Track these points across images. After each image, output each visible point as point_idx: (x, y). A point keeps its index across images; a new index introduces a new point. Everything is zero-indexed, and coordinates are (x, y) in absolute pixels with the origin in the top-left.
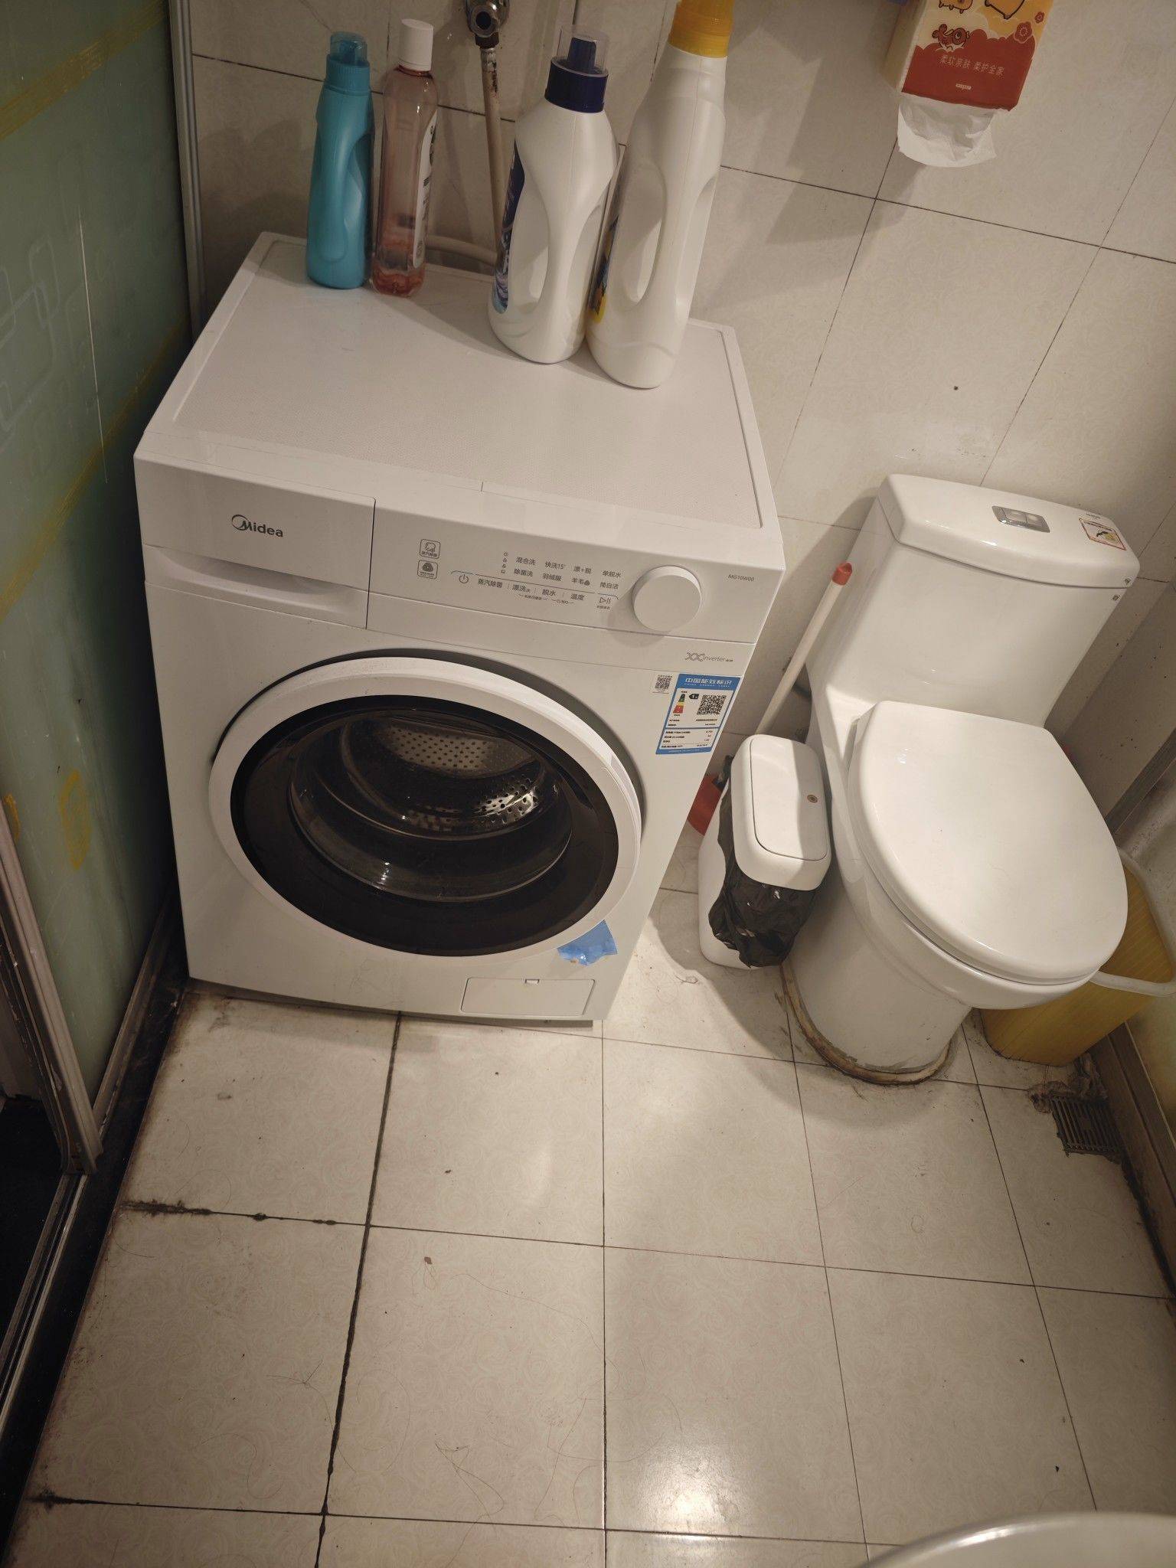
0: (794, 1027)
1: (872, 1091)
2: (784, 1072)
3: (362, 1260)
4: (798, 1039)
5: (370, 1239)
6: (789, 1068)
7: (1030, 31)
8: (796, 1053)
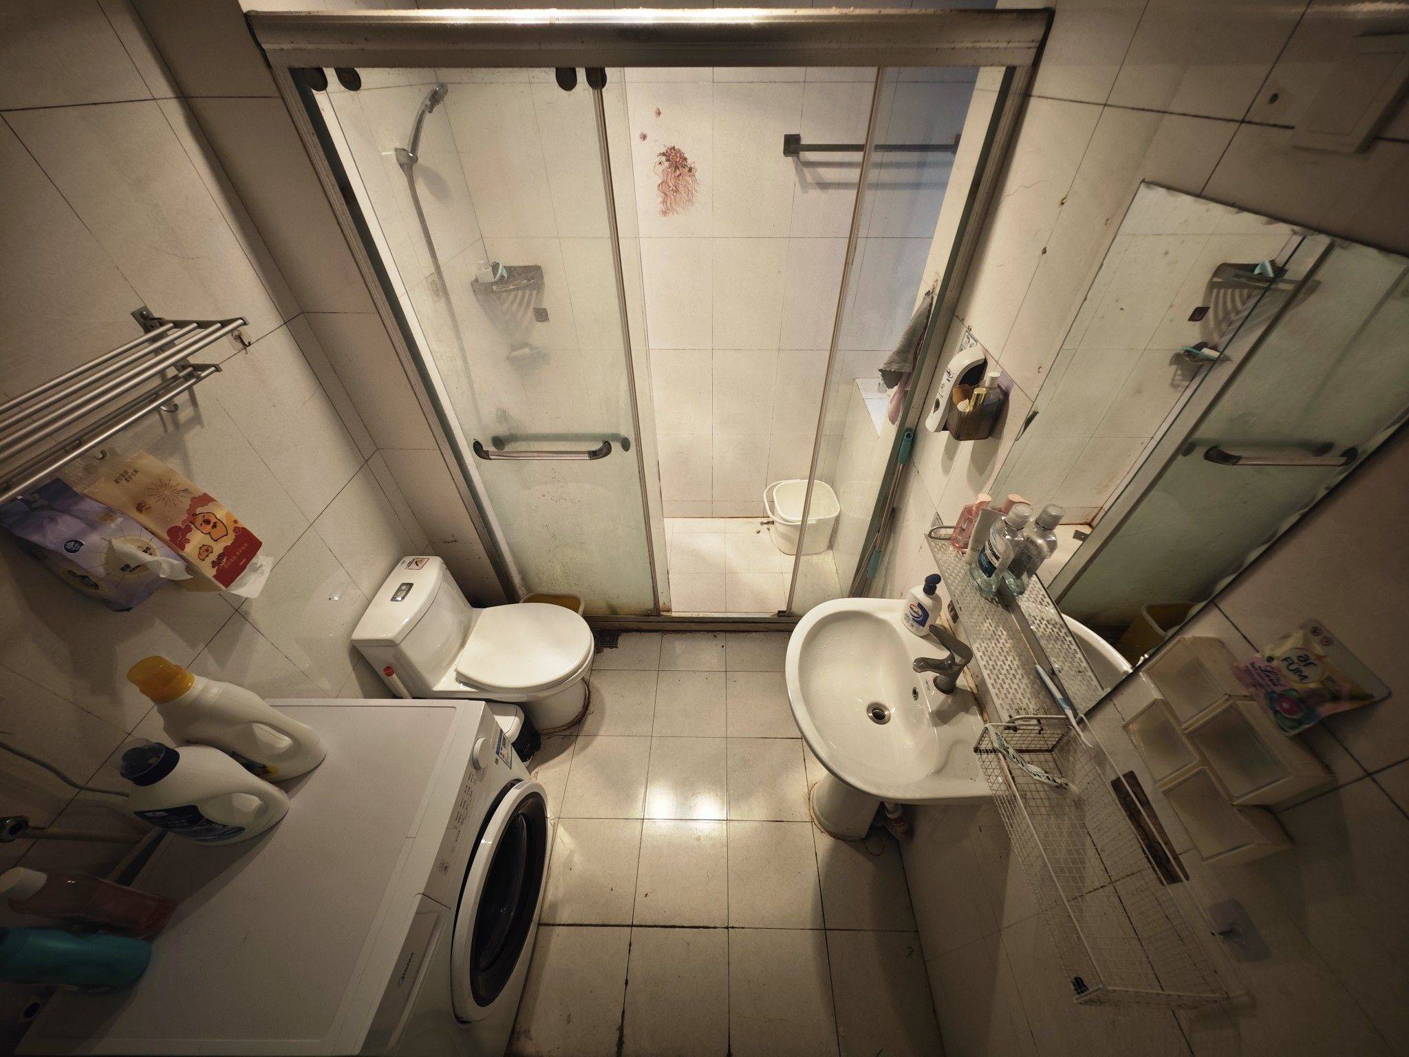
0: (563, 733)
1: (591, 708)
2: (580, 741)
3: (645, 926)
4: (567, 732)
5: (638, 924)
6: (580, 738)
7: (239, 528)
8: (573, 734)
